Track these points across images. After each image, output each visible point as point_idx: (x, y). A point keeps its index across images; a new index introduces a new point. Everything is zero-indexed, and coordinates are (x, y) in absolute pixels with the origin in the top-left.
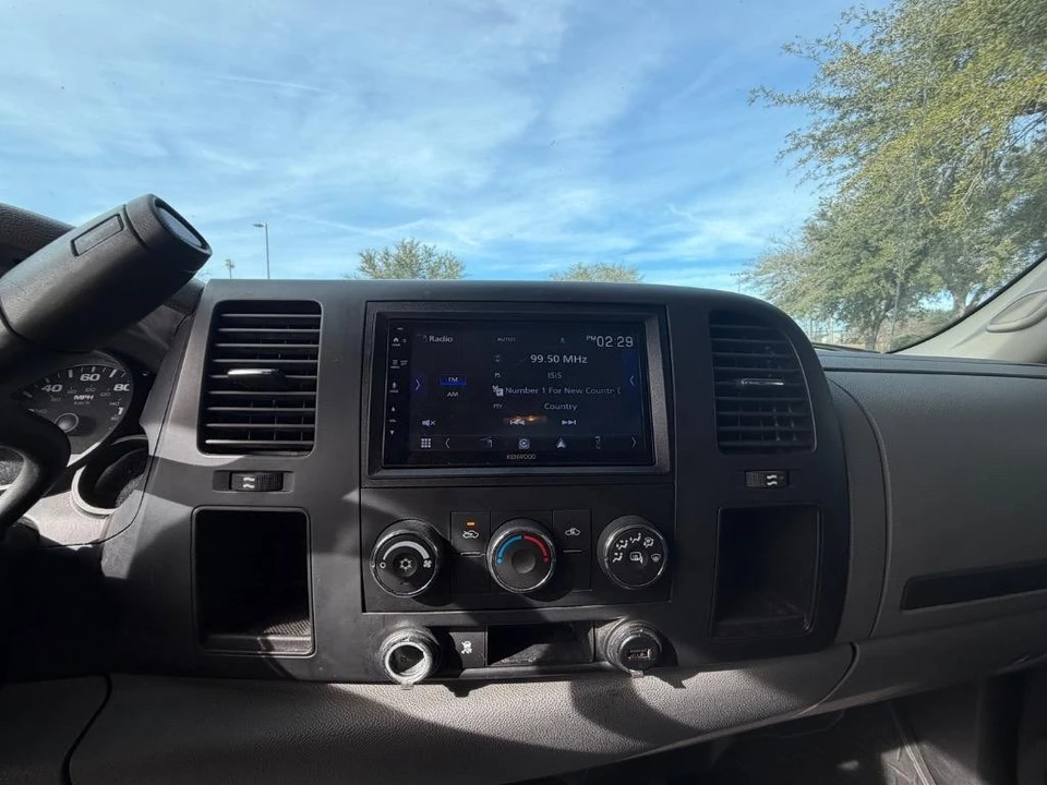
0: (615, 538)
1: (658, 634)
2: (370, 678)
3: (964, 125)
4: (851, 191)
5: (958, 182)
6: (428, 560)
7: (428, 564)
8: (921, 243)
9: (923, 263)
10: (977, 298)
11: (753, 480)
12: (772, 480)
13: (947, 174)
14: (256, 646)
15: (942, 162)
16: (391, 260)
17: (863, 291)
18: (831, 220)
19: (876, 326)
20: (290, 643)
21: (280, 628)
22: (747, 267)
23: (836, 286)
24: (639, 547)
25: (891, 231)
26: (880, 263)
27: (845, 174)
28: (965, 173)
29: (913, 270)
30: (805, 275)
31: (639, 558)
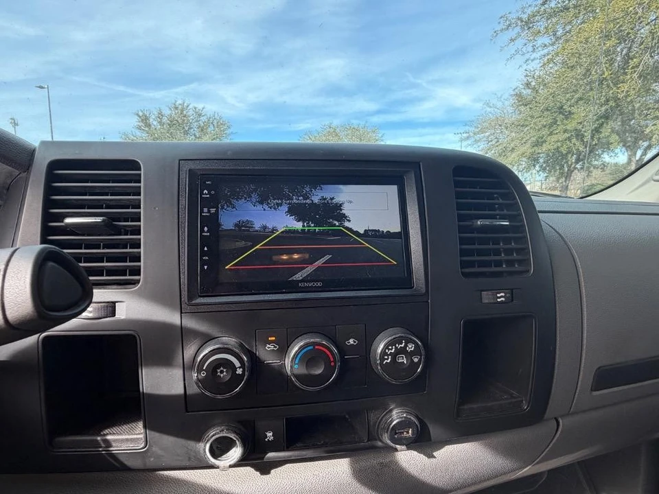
0: (385, 346)
1: (417, 417)
2: (194, 464)
3: (637, 13)
4: (551, 65)
5: (632, 59)
6: (240, 368)
7: (239, 371)
8: (603, 109)
9: (605, 125)
10: (644, 154)
11: (486, 297)
12: (501, 297)
13: (624, 52)
14: (97, 444)
15: (620, 43)
16: (165, 120)
17: (558, 147)
18: (534, 89)
19: (568, 176)
20: (126, 440)
21: (115, 429)
22: (467, 128)
23: (539, 143)
24: (403, 351)
25: (581, 99)
26: (571, 125)
27: (546, 51)
28: (637, 52)
29: (597, 130)
30: (513, 134)
31: (403, 360)
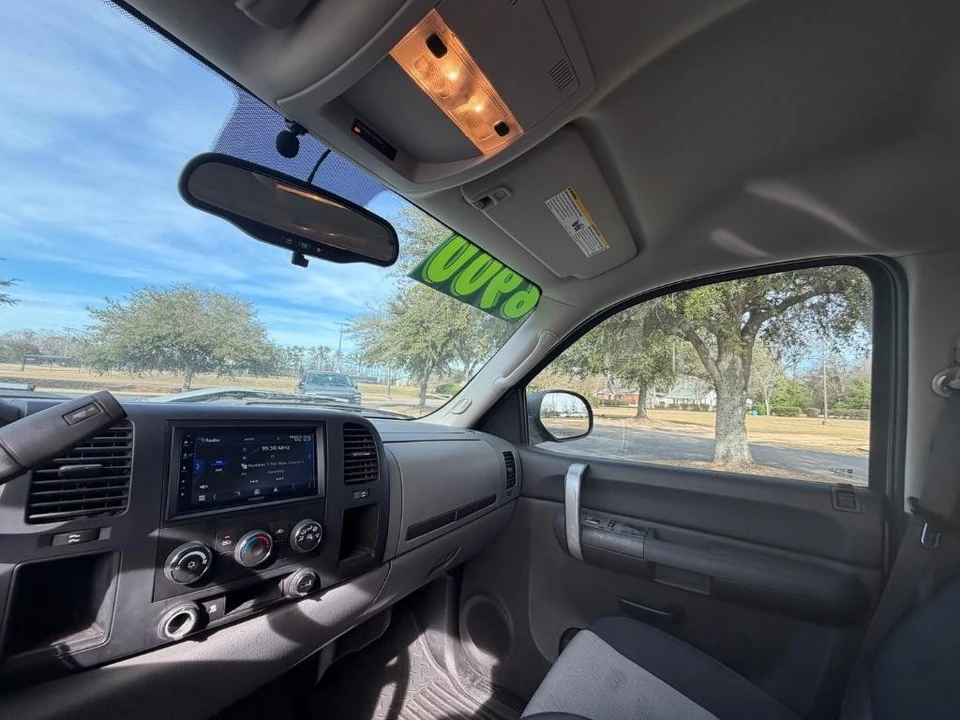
0: (300, 530)
1: (315, 573)
6: (205, 558)
7: (205, 561)
9: (449, 342)
11: (356, 495)
12: (363, 494)
17: (419, 354)
18: (404, 302)
19: (426, 377)
20: (80, 643)
23: (406, 347)
24: (310, 532)
26: (429, 337)
29: (444, 345)
30: (387, 336)
31: (310, 537)
